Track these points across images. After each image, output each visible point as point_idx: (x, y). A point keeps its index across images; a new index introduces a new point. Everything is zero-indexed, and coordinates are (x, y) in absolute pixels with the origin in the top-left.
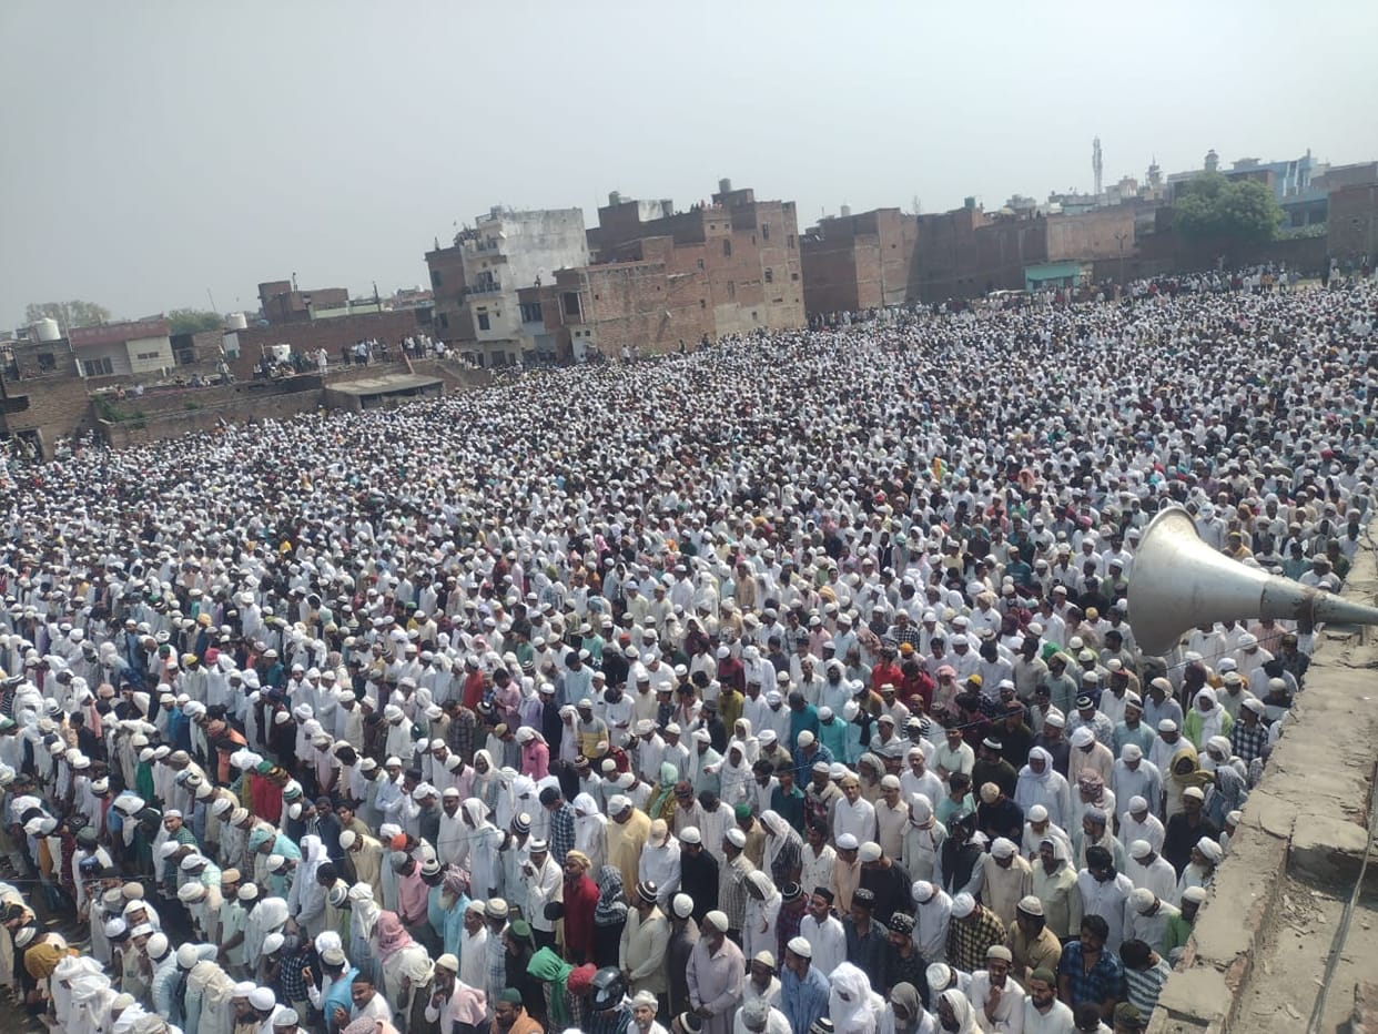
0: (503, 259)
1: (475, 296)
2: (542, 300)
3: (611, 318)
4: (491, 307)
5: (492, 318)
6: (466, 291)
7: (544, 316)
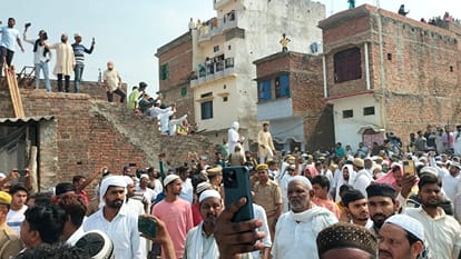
0: (241, 33)
1: (201, 80)
2: (292, 70)
3: (404, 93)
4: (216, 91)
5: (217, 104)
6: (192, 77)
7: (292, 92)
